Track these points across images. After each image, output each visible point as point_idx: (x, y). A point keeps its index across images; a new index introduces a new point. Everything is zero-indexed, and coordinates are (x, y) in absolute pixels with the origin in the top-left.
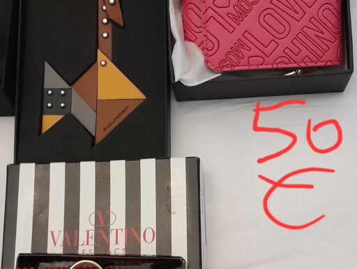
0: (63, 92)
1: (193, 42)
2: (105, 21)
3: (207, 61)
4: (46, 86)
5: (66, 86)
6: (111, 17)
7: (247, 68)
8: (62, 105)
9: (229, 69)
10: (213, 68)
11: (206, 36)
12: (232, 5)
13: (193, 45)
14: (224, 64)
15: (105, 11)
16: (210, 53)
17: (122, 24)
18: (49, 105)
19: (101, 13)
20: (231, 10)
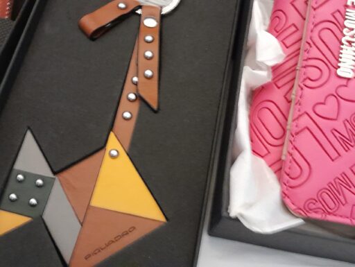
0: (40, 182)
1: (262, 157)
2: (132, 96)
3: (284, 195)
4: (18, 166)
5: (49, 173)
6: (143, 95)
7: (347, 221)
8: (33, 201)
9: (318, 216)
10: (293, 207)
11: (291, 155)
12: (342, 118)
13: (262, 161)
14: (312, 206)
15: (136, 84)
16: (293, 183)
17: (155, 106)
18: (13, 196)
19: (128, 85)
20: (339, 125)
